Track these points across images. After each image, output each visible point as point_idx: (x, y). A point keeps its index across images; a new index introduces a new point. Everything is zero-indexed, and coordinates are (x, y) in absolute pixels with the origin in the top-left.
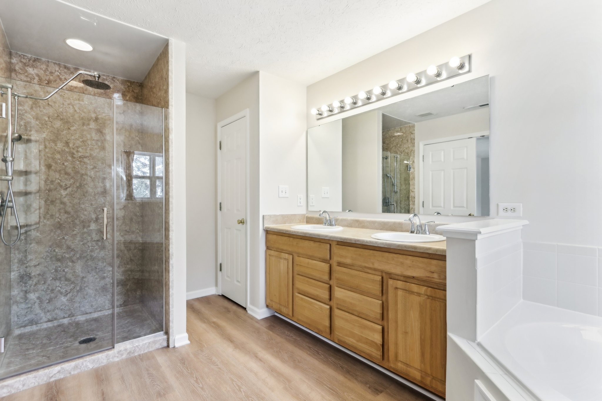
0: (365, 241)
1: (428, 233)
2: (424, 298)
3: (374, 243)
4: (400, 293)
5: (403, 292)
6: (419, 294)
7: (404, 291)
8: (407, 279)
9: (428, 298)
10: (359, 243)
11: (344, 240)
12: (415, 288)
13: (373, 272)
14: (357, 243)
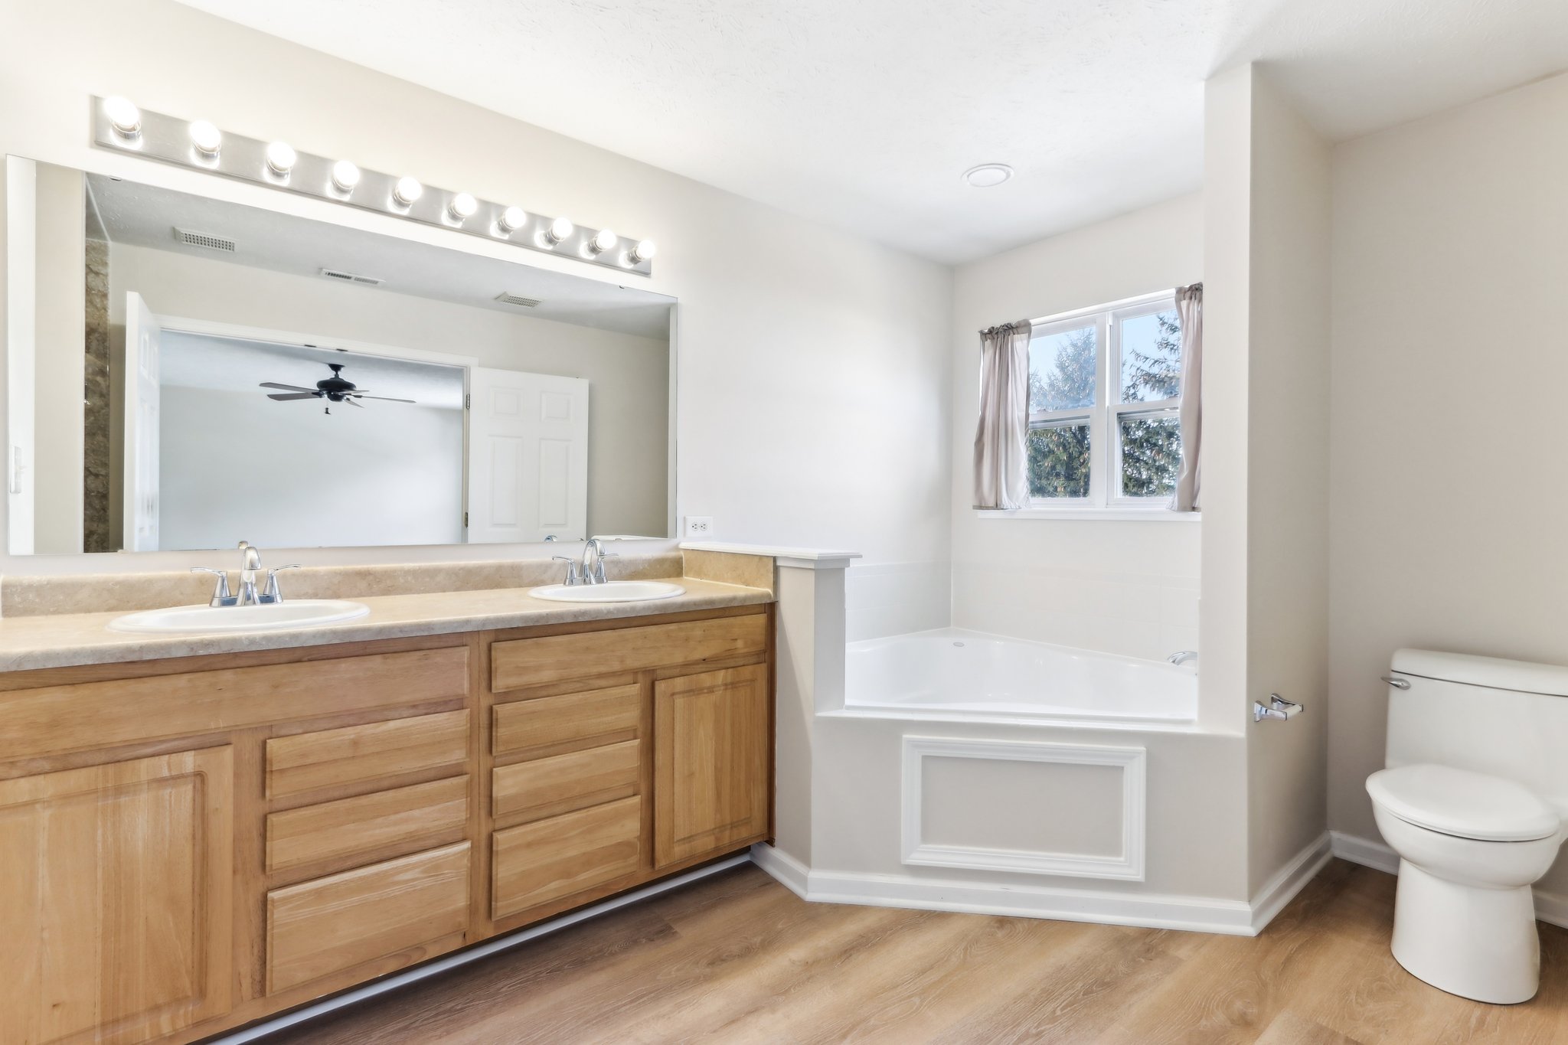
0: (605, 612)
1: (593, 581)
2: (721, 692)
3: (628, 609)
4: (679, 701)
5: (683, 697)
6: (711, 690)
7: (686, 695)
8: (687, 668)
9: (726, 689)
10: (587, 619)
11: (537, 621)
12: (706, 679)
13: (611, 682)
14: (581, 619)
